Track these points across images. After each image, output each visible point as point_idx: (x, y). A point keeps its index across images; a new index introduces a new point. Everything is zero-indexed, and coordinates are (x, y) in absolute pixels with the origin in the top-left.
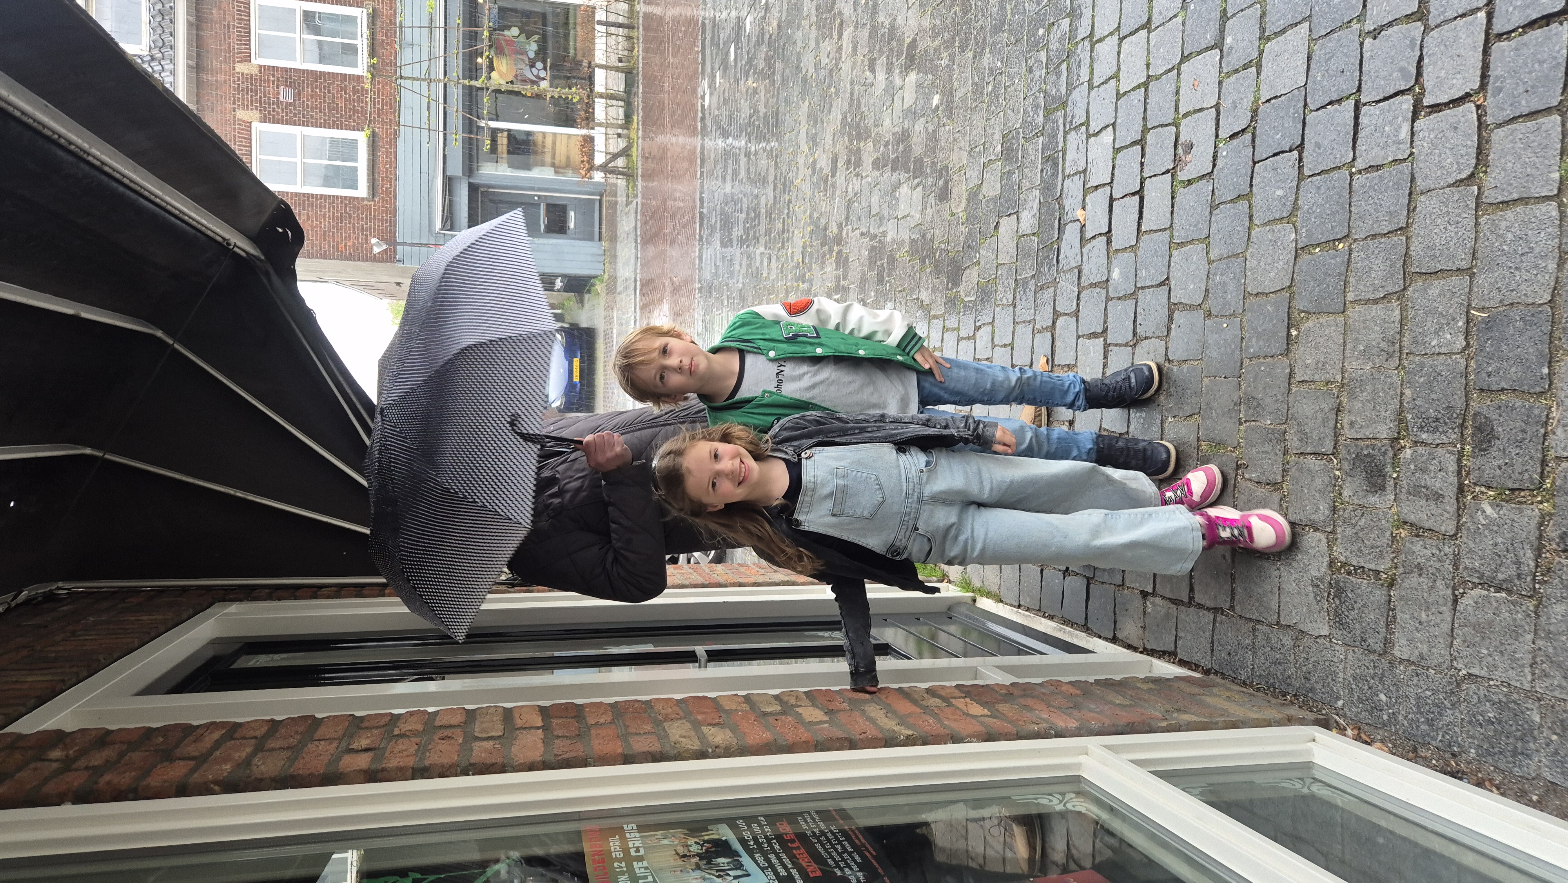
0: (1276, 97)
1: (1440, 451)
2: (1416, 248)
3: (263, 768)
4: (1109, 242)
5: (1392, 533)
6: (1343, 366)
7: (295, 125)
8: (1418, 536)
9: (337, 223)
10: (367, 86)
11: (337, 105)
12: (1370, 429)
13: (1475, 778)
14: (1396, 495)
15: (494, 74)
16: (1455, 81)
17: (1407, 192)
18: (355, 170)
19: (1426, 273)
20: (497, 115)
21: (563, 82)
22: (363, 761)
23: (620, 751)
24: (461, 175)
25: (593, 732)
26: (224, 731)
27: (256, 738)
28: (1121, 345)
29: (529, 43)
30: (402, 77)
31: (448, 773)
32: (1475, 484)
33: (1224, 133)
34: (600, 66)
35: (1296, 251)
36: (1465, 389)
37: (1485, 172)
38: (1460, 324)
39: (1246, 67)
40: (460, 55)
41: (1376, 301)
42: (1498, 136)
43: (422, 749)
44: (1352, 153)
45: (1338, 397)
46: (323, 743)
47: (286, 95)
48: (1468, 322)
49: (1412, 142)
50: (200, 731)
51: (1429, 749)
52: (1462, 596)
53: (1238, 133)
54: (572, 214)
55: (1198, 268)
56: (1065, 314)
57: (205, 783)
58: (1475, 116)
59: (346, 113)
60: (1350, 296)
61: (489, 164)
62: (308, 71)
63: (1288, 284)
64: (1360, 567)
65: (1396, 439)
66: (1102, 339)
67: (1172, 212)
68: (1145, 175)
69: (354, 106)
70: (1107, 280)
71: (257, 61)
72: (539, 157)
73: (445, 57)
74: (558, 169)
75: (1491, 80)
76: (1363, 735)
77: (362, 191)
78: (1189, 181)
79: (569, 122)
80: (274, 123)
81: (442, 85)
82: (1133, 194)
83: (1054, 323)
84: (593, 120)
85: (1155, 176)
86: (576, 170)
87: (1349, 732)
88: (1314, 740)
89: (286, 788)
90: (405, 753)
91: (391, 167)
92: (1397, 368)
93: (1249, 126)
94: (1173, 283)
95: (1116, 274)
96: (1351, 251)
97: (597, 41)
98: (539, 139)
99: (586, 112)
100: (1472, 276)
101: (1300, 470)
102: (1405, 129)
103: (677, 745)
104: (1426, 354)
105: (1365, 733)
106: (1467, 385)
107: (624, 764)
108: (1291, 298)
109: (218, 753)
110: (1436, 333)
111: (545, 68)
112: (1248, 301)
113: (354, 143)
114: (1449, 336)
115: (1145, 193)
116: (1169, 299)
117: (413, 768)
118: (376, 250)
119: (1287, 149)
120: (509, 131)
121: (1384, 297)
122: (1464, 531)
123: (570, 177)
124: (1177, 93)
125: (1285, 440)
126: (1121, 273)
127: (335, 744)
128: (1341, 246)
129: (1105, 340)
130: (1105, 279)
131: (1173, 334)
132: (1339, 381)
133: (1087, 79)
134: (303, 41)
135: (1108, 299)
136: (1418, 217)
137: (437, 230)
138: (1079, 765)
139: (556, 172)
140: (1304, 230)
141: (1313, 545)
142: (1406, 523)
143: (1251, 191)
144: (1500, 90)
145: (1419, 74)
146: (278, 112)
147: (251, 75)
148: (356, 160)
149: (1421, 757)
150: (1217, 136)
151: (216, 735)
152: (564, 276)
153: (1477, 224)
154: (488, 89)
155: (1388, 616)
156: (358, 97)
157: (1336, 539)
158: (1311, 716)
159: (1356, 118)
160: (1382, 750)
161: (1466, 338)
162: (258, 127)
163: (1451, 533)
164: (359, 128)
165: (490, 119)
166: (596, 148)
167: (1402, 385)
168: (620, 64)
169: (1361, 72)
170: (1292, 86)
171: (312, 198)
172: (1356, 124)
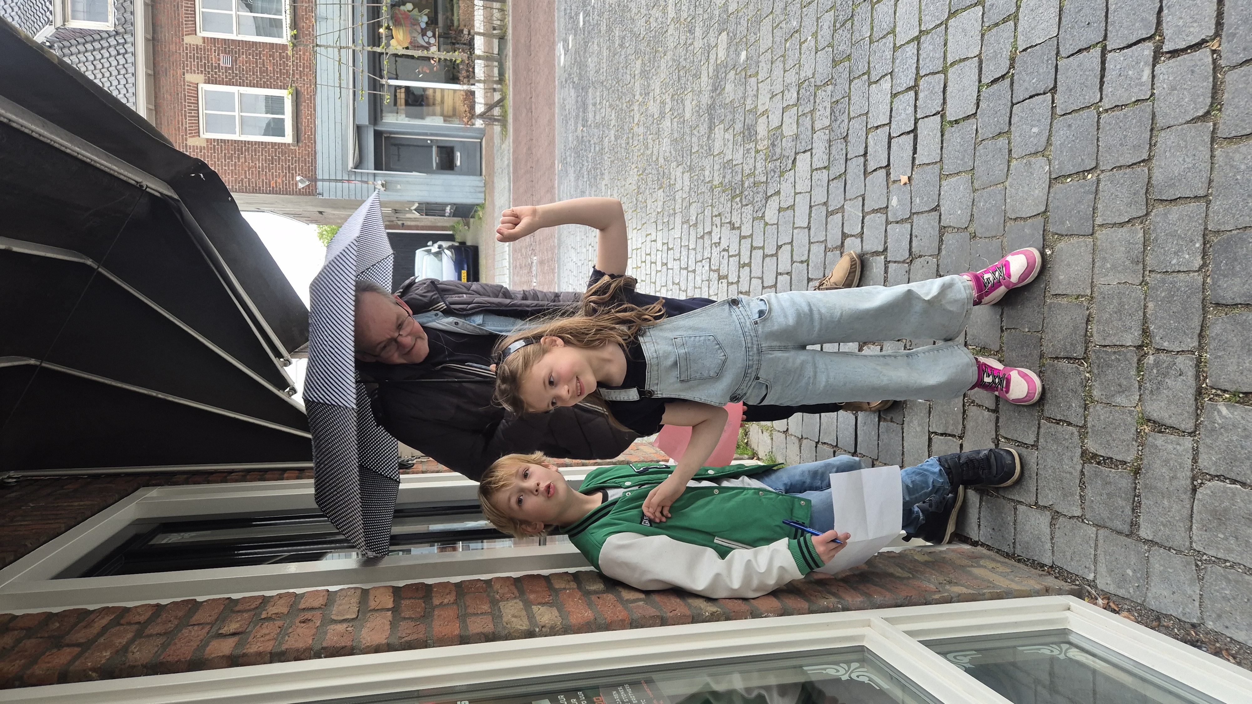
0: (1031, 47)
1: (1180, 358)
2: (1158, 176)
3: (137, 655)
4: (888, 174)
5: (1137, 429)
6: (1092, 282)
7: (233, 85)
8: (1160, 432)
9: (269, 164)
10: (290, 53)
11: (267, 68)
12: (1116, 338)
13: (1214, 647)
14: (1140, 396)
15: (393, 42)
16: (1192, 29)
17: (1149, 128)
18: (283, 120)
19: (1167, 200)
20: (397, 75)
21: (449, 47)
22: (226, 647)
23: (457, 632)
24: (367, 123)
25: (436, 613)
26: (113, 617)
27: (139, 623)
28: (899, 262)
29: (421, 17)
30: (317, 45)
31: (302, 656)
32: (1212, 388)
33: (985, 81)
34: (479, 34)
35: (1050, 181)
36: (1202, 303)
37: (1220, 110)
38: (1197, 245)
39: (1004, 21)
40: (365, 26)
41: (1122, 225)
42: (1232, 77)
43: (283, 632)
44: (1099, 94)
45: (1088, 309)
46: (196, 628)
47: (225, 61)
48: (1204, 244)
49: (1153, 84)
50: (92, 616)
51: (1170, 620)
52: (1201, 486)
53: (998, 79)
54: (458, 154)
55: (964, 196)
56: (853, 236)
57: (84, 671)
58: (1210, 59)
59: (274, 75)
60: (1099, 221)
61: (390, 114)
62: (242, 41)
63: (1043, 209)
64: (1108, 458)
65: (1140, 346)
66: (883, 257)
67: (942, 148)
68: (918, 116)
69: (281, 69)
70: (887, 207)
71: (202, 34)
72: (431, 108)
73: (353, 28)
74: (447, 118)
75: (1225, 28)
76: (1111, 604)
77: (288, 138)
78: (956, 121)
79: (453, 79)
80: (216, 84)
81: (351, 51)
82: (909, 133)
83: (843, 243)
84: (474, 77)
85: (926, 117)
86: (461, 118)
87: (1100, 601)
88: (1069, 609)
89: (156, 673)
90: (267, 637)
91: (311, 118)
92: (1140, 285)
93: (1008, 72)
94: (943, 209)
95: (894, 202)
96: (1098, 181)
97: (476, 13)
98: (430, 92)
99: (468, 71)
100: (1209, 202)
101: (1055, 371)
102: (1147, 72)
103: (509, 626)
104: (1167, 272)
105: (1114, 603)
106: (1204, 299)
107: (460, 644)
108: (1046, 222)
109: (102, 640)
110: (1176, 253)
111: (434, 36)
112: (1008, 224)
113: (281, 99)
114: (1187, 256)
115: (919, 132)
116: (940, 222)
117: (271, 653)
118: (300, 186)
119: (1042, 92)
120: (407, 88)
121: (1128, 222)
122: (1201, 429)
123: (456, 124)
124: (945, 45)
125: (1041, 345)
126: (899, 201)
127: (207, 628)
128: (1090, 176)
129: (886, 258)
130: (885, 206)
131: (943, 252)
132: (1089, 294)
133: (868, 34)
134: (238, 17)
135: (888, 223)
136: (1157, 150)
137: (349, 169)
138: (862, 637)
139: (445, 121)
140: (1057, 163)
141: (1067, 437)
142: (1149, 420)
143: (1010, 129)
144: (1234, 35)
145: (1159, 23)
146: (219, 76)
147: (197, 46)
148: (283, 113)
149: (1164, 626)
150: (980, 81)
151: (105, 621)
152: (453, 205)
153: (1212, 157)
154: (387, 54)
155: (1134, 501)
156: (284, 62)
157: (1087, 433)
158: (1067, 586)
159: (1103, 62)
160: (1128, 618)
161: (1203, 258)
162: (205, 88)
163: (1190, 431)
164: (284, 87)
165: (389, 78)
166: (476, 100)
167: (1145, 299)
168: (495, 32)
169: (1107, 23)
170: (1046, 36)
171: (249, 144)
172: (1103, 69)
